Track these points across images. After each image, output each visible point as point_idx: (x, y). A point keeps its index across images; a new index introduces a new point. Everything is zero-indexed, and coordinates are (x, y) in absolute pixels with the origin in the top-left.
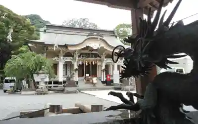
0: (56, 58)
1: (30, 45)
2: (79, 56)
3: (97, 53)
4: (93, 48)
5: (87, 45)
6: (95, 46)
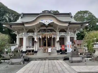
0: (21, 34)
1: (4, 25)
2: (39, 32)
3: (52, 28)
4: (45, 24)
5: (40, 22)
6: (47, 22)
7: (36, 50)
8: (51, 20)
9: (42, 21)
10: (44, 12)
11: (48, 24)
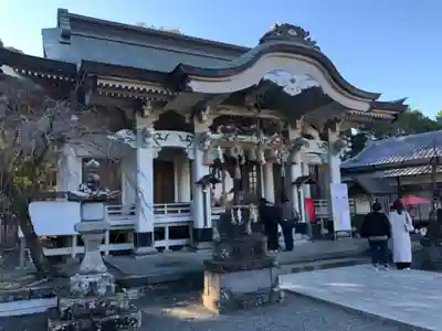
0: (123, 133)
4: (285, 89)
5: (266, 78)
6: (293, 81)
7: (205, 224)
8: (311, 78)
9: (274, 72)
10: (283, 30)
11: (300, 91)
